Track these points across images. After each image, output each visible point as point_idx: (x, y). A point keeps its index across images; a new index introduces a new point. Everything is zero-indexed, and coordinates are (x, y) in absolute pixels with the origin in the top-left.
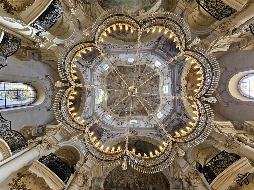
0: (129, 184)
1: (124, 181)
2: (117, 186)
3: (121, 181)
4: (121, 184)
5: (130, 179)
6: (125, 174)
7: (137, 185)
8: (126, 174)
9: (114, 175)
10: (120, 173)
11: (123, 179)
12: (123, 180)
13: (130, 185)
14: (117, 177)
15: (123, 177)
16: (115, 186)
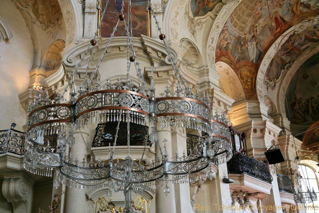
0: (279, 17)
1: (265, 20)
2: (254, 36)
3: (257, 25)
4: (261, 27)
5: (277, 9)
6: (259, 8)
7: (301, 8)
8: (262, 6)
9: (236, 27)
10: (245, 14)
11: (259, 18)
12: (261, 21)
13: (282, 19)
14: (243, 25)
15: (259, 14)
16: (249, 40)
